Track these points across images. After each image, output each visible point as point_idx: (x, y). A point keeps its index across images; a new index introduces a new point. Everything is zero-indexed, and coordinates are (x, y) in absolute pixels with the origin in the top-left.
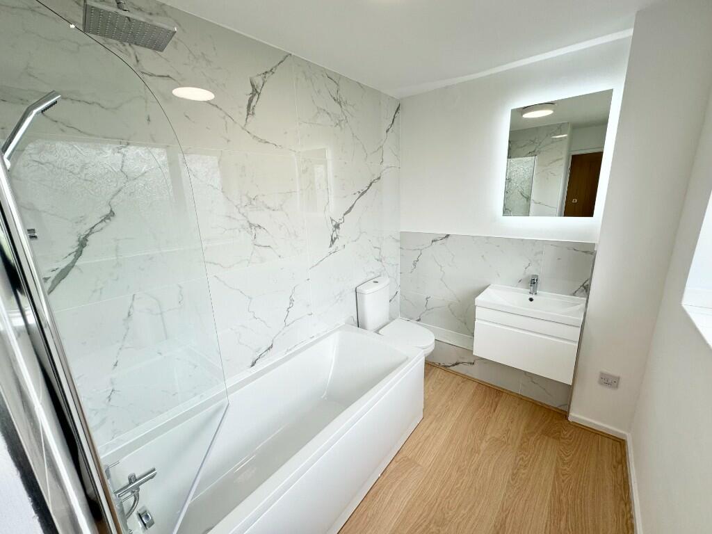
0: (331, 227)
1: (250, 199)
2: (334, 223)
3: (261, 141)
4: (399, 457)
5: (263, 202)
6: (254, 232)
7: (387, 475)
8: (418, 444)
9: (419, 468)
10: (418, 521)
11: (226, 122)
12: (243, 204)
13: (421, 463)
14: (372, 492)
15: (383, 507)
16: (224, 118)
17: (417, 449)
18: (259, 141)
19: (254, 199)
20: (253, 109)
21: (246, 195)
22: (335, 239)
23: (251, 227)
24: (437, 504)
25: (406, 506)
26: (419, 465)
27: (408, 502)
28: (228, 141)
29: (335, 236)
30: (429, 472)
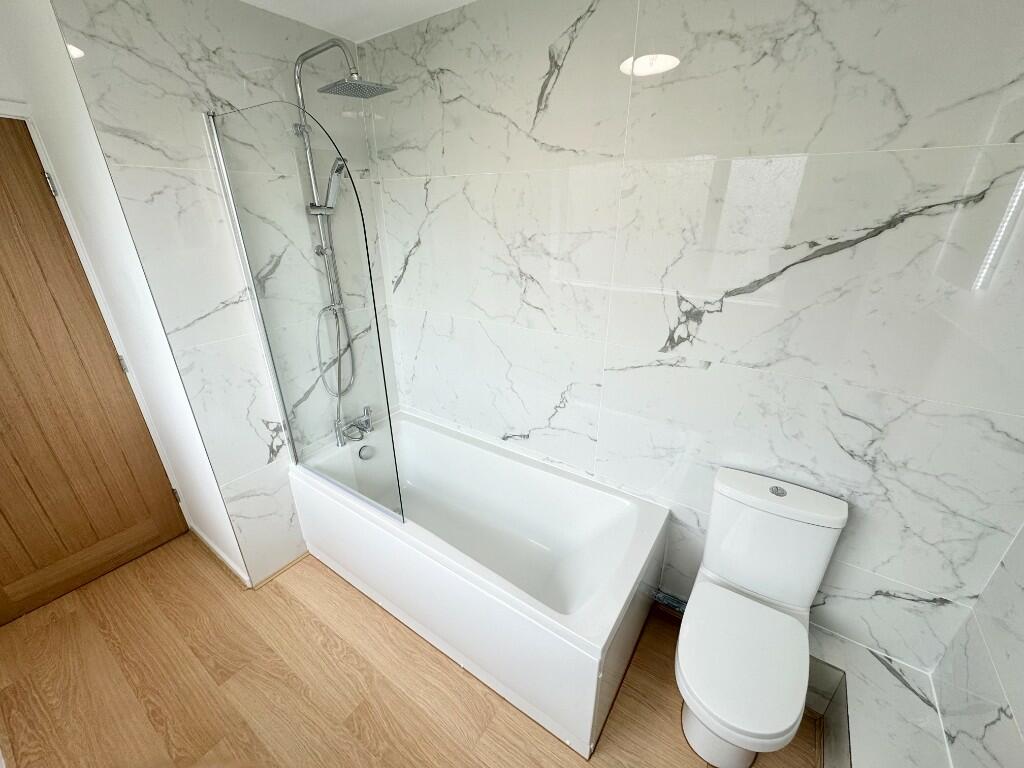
0: (675, 314)
1: (524, 238)
2: (686, 307)
3: (552, 148)
4: (495, 701)
5: (542, 245)
6: (524, 283)
7: (466, 679)
8: (521, 739)
9: (475, 737)
10: (396, 724)
11: (509, 133)
12: (516, 245)
13: (482, 740)
14: (440, 656)
15: (421, 674)
16: (507, 128)
17: (510, 736)
18: (550, 150)
19: (530, 239)
20: (547, 98)
21: (521, 233)
22: (681, 340)
23: (521, 276)
24: (412, 759)
25: (418, 706)
26: (479, 736)
27: (422, 710)
28: (508, 158)
29: (681, 332)
30: (467, 756)
